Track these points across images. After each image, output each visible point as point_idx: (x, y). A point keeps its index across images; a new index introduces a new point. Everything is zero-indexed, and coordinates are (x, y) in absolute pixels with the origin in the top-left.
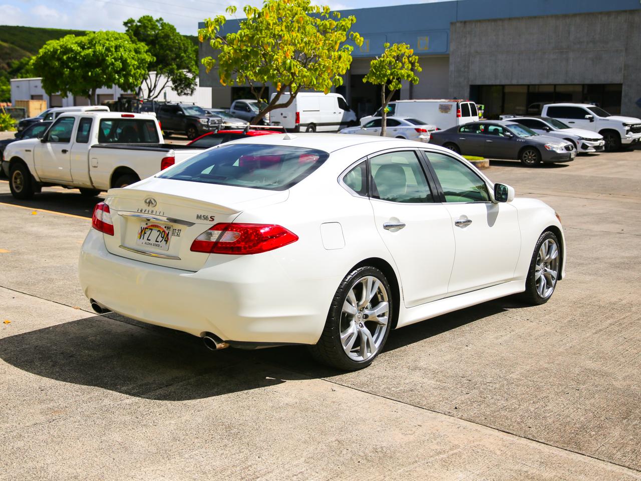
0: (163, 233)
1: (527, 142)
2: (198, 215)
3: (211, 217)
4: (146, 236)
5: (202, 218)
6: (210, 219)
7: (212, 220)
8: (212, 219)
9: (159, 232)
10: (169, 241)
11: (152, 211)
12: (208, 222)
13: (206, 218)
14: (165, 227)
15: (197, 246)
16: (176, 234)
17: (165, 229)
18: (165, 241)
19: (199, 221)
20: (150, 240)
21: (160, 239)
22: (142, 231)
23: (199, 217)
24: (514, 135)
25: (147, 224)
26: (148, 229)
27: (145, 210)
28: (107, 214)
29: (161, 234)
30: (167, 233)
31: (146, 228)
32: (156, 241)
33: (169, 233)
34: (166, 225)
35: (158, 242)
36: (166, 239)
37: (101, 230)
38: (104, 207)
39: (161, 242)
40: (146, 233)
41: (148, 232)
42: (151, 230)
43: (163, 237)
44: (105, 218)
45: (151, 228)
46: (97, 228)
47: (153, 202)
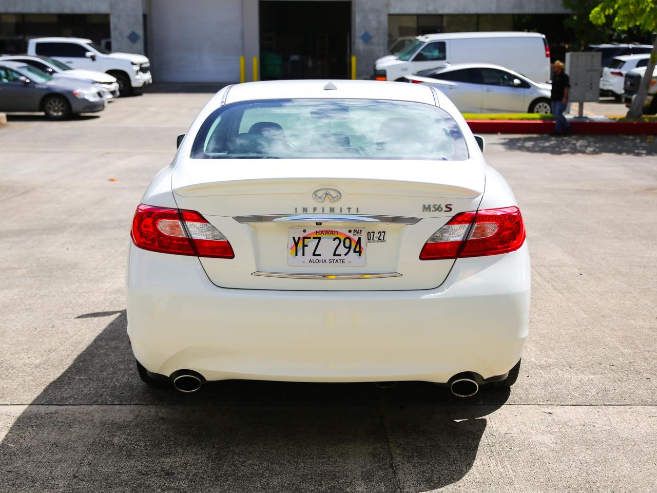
0: (347, 241)
1: (48, 89)
2: (424, 206)
3: (446, 206)
4: (309, 250)
5: (432, 209)
6: (445, 209)
7: (448, 210)
8: (449, 208)
9: (337, 241)
10: (363, 252)
11: (332, 210)
12: (442, 213)
13: (438, 208)
14: (350, 231)
15: (432, 251)
16: (376, 239)
17: (351, 235)
18: (355, 251)
19: (427, 214)
20: (320, 255)
21: (342, 250)
22: (296, 244)
23: (427, 208)
24: (31, 81)
25: (304, 231)
26: (310, 238)
27: (315, 209)
28: (198, 224)
29: (342, 243)
30: (357, 240)
31: (304, 238)
32: (335, 255)
33: (359, 239)
34: (350, 229)
35: (340, 255)
36: (357, 249)
37: (192, 253)
38: (183, 215)
39: (346, 255)
40: (307, 246)
41: (312, 244)
42: (318, 240)
43: (350, 248)
44: (196, 231)
45: (318, 236)
46: (176, 251)
47: (334, 194)
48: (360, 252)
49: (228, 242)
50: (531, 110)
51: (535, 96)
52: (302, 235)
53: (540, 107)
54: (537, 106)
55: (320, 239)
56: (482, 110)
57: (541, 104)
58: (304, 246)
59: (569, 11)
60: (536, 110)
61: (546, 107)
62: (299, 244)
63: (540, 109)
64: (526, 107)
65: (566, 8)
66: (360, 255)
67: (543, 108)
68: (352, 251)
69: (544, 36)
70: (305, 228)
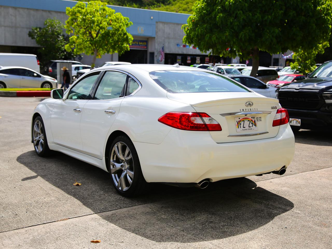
0: (252, 121)
2: (271, 107)
4: (242, 125)
9: (249, 122)
12: (275, 109)
14: (252, 118)
16: (259, 120)
17: (252, 119)
19: (272, 110)
20: (245, 127)
21: (251, 125)
22: (238, 123)
25: (239, 118)
26: (241, 121)
27: (246, 110)
28: (207, 118)
29: (250, 122)
30: (254, 121)
31: (240, 121)
32: (249, 127)
33: (255, 120)
34: (252, 117)
35: (250, 127)
36: (255, 124)
37: (206, 130)
38: (201, 115)
39: (252, 127)
40: (241, 124)
41: (242, 123)
42: (243, 122)
43: (253, 124)
44: (207, 121)
45: (243, 120)
46: (201, 130)
47: (251, 104)
48: (256, 125)
49: (219, 124)
50: (42, 87)
51: (44, 81)
52: (239, 120)
53: (46, 85)
54: (45, 85)
55: (244, 121)
56: (21, 87)
57: (46, 84)
58: (240, 124)
59: (39, 46)
60: (44, 87)
61: (48, 86)
62: (239, 123)
63: (46, 87)
64: (40, 85)
65: (38, 44)
66: (256, 126)
67: (47, 86)
68: (253, 125)
69: (36, 56)
70: (239, 117)
